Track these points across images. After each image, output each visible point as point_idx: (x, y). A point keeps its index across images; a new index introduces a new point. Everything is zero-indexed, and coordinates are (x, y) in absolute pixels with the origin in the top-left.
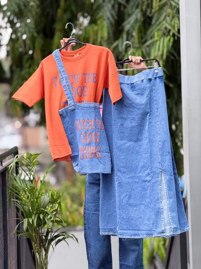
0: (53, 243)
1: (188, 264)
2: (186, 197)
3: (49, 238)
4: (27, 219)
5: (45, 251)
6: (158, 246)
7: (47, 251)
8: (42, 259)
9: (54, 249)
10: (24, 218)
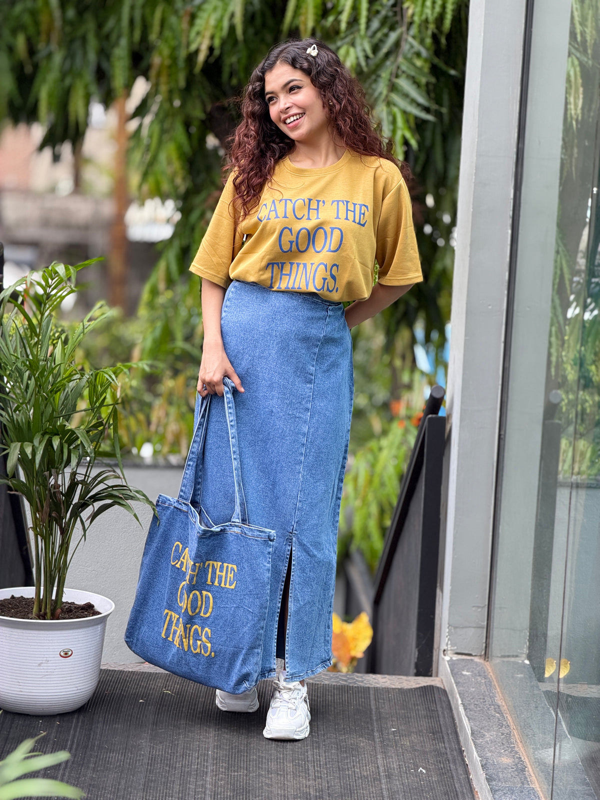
0: (86, 513)
1: (438, 591)
2: (449, 416)
3: (76, 500)
4: (19, 444)
5: (62, 533)
6: (365, 529)
7: (66, 533)
8: (53, 553)
9: (85, 530)
10: (12, 442)
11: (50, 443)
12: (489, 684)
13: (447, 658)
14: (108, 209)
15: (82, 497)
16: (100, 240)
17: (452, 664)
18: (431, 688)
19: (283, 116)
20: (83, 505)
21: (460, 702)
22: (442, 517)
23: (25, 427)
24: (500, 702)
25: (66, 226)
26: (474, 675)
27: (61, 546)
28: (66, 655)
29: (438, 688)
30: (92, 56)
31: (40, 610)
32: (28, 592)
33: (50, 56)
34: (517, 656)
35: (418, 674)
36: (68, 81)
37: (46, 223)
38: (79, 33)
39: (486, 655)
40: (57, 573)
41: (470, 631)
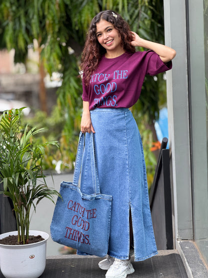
0: (35, 201)
1: (173, 215)
2: (170, 149)
3: (30, 197)
4: (7, 178)
5: (26, 210)
7: (27, 210)
8: (23, 218)
9: (35, 208)
10: (4, 177)
11: (20, 176)
12: (196, 251)
13: (179, 242)
14: (38, 77)
15: (32, 196)
16: (36, 89)
17: (181, 244)
18: (174, 254)
19: (105, 41)
20: (33, 198)
21: (186, 260)
22: (171, 187)
23: (8, 171)
24: (202, 259)
25: (24, 84)
26: (190, 248)
27: (26, 215)
28: (32, 257)
29: (176, 254)
30: (23, 24)
31: (21, 241)
32: (15, 233)
33: (8, 25)
34: (205, 239)
35: (168, 249)
36: (16, 34)
37: (16, 84)
38: (18, 15)
39: (194, 239)
40: (26, 225)
41: (187, 231)
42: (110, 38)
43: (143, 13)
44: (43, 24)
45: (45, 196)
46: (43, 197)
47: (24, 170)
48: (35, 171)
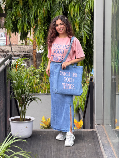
2: (94, 82)
4: (16, 90)
7: (25, 106)
8: (23, 109)
9: (29, 105)
11: (22, 90)
12: (103, 129)
15: (28, 99)
17: (97, 126)
19: (59, 29)
20: (28, 101)
22: (94, 100)
23: (17, 87)
24: (105, 132)
26: (101, 128)
28: (26, 128)
29: (94, 131)
31: (21, 120)
32: (19, 117)
34: (109, 125)
35: (91, 129)
36: (23, 24)
39: (103, 125)
40: (24, 113)
41: (100, 120)
42: (62, 28)
43: (87, 17)
44: (36, 20)
45: (34, 100)
46: (33, 100)
47: (24, 87)
48: (29, 88)
